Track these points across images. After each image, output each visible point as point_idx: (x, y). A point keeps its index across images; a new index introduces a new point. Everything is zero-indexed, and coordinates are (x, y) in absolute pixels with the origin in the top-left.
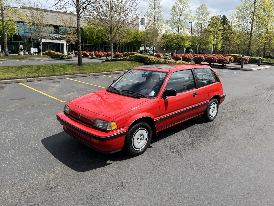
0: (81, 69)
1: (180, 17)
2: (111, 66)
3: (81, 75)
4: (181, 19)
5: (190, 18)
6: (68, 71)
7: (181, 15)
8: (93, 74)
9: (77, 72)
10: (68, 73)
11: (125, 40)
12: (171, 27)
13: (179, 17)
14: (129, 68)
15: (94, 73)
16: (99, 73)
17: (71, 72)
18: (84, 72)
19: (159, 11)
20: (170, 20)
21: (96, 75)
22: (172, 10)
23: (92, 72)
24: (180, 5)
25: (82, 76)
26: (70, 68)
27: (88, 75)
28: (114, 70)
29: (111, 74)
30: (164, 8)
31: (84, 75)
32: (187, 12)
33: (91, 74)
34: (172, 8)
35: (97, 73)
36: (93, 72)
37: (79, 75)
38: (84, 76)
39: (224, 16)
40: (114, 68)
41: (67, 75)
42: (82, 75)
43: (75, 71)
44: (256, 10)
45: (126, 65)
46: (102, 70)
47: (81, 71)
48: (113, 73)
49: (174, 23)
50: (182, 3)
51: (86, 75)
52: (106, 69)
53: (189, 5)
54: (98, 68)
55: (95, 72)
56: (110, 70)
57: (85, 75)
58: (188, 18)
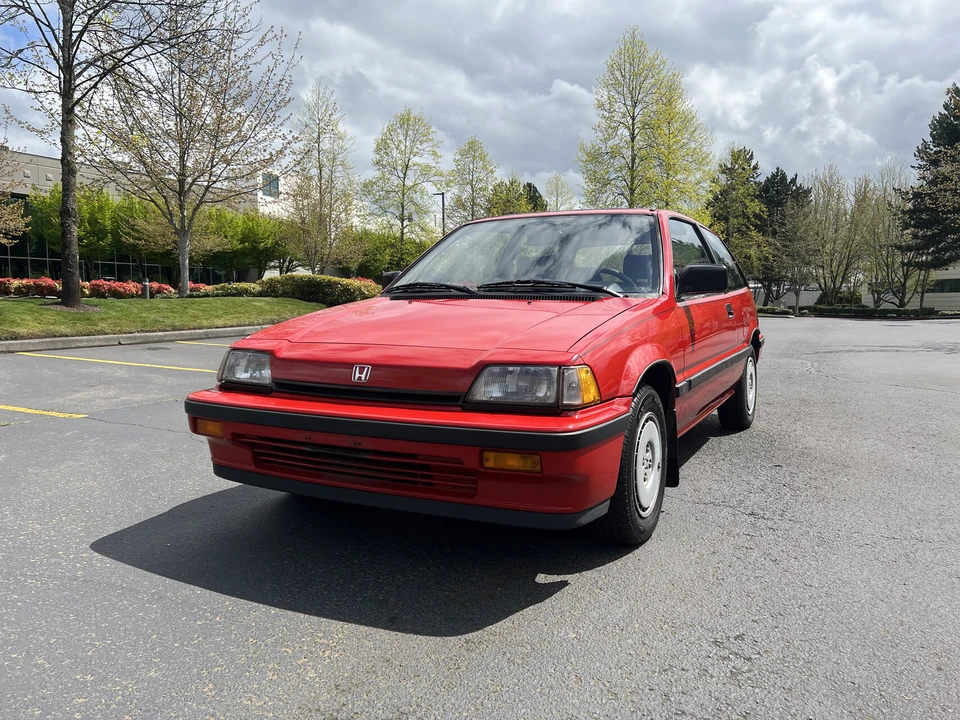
0: (79, 319)
1: (405, 174)
2: (204, 311)
3: (81, 341)
4: (409, 183)
5: (436, 178)
6: (19, 325)
7: (407, 167)
8: (135, 338)
9: (63, 329)
10: (22, 331)
11: (212, 243)
12: (376, 206)
13: (402, 175)
14: (275, 317)
15: (137, 334)
16: (160, 334)
17: (37, 328)
18: (95, 328)
19: (336, 148)
20: (372, 183)
21: (149, 339)
22: (378, 151)
23: (128, 329)
24: (402, 138)
25: (85, 344)
26: (28, 314)
27: (114, 339)
28: (220, 322)
29: (207, 337)
30: (351, 142)
31: (95, 340)
32: (426, 161)
33: (128, 338)
34: (378, 145)
35: (151, 334)
36: (133, 329)
37: (73, 341)
38: (97, 343)
39: (529, 185)
40: (218, 317)
41: (16, 339)
42: (87, 341)
43: (53, 325)
44: (637, 161)
45: (261, 307)
46: (168, 322)
47: (80, 327)
48: (217, 332)
49: (388, 192)
50: (410, 132)
51: (106, 339)
52: (185, 319)
53: (430, 137)
54: (153, 316)
55: (142, 331)
56: (205, 323)
57: (99, 340)
58: (432, 179)
